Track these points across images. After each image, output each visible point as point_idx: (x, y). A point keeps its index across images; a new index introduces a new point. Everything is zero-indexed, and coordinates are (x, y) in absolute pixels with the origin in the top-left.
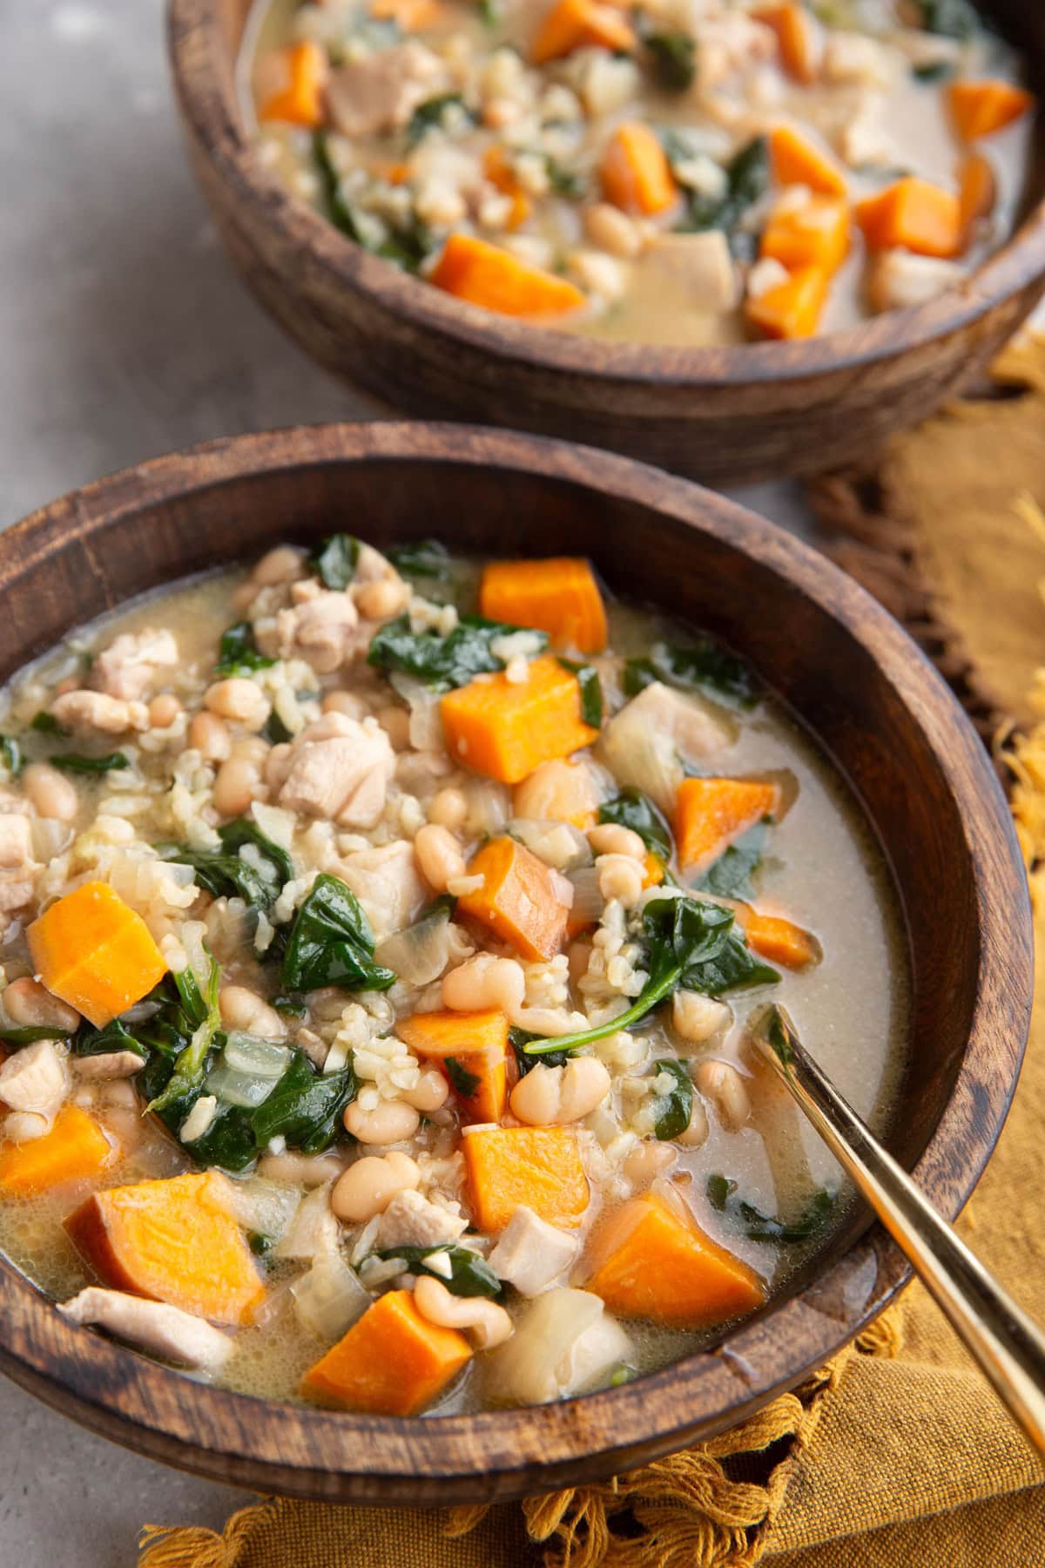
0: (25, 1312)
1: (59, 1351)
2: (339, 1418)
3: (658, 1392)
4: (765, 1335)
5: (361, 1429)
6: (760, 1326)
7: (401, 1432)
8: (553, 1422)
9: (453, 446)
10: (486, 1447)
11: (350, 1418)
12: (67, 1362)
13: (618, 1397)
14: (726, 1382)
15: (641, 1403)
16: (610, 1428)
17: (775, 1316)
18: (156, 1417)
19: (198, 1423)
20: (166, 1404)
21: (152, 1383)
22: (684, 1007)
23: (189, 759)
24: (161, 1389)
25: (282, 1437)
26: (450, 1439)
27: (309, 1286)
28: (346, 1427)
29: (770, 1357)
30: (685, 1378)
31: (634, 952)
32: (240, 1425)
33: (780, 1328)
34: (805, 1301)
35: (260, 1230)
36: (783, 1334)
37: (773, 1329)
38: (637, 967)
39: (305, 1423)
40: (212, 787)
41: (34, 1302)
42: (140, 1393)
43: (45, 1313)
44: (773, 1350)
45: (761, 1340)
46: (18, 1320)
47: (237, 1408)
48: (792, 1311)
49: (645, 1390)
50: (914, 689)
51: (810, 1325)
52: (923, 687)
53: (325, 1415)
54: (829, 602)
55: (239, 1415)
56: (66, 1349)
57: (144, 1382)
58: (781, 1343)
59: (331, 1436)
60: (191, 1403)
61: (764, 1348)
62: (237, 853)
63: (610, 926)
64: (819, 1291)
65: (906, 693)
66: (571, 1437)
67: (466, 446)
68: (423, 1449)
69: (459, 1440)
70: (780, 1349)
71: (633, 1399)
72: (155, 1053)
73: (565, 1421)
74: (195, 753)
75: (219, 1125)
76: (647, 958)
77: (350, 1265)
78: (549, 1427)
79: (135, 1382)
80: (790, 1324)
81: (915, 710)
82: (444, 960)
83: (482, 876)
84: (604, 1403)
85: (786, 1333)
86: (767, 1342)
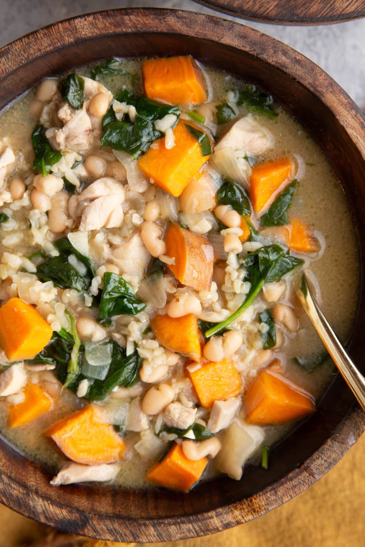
0: (41, 505)
1: (58, 518)
2: (166, 521)
3: (282, 487)
4: (319, 456)
5: (175, 524)
6: (317, 452)
7: (190, 522)
8: (244, 507)
9: (117, 25)
10: (222, 522)
11: (170, 520)
12: (62, 521)
13: (267, 492)
14: (307, 478)
15: (276, 492)
16: (266, 505)
17: (322, 447)
18: (100, 535)
19: (116, 534)
20: (102, 530)
21: (95, 522)
22: (267, 292)
23: (35, 214)
24: (99, 524)
25: (147, 533)
26: (208, 521)
27: (142, 445)
28: (169, 524)
29: (322, 465)
30: (291, 480)
31: (243, 274)
32: (131, 531)
33: (325, 452)
34: (333, 439)
35: (117, 424)
36: (326, 455)
37: (322, 453)
38: (245, 280)
39: (154, 526)
40: (48, 223)
41: (43, 500)
42: (92, 527)
43: (49, 504)
44: (323, 462)
45: (318, 458)
46: (39, 509)
47: (128, 525)
48: (328, 444)
49: (277, 487)
50: (353, 128)
51: (336, 449)
52: (357, 126)
53: (160, 521)
54: (309, 84)
55: (130, 528)
56: (61, 516)
57: (92, 522)
58: (325, 458)
59: (165, 529)
60: (111, 527)
61: (319, 462)
62: (67, 260)
63: (231, 265)
64: (338, 435)
65: (349, 131)
66: (252, 511)
67: (123, 23)
68: (199, 527)
69: (212, 520)
70: (325, 461)
71: (273, 492)
72: (58, 363)
73: (249, 505)
74: (36, 211)
75: (91, 388)
76: (249, 275)
77: (155, 434)
78: (243, 509)
79: (89, 524)
80: (328, 450)
81: (355, 140)
82: (165, 297)
83: (174, 258)
84: (262, 495)
85: (327, 454)
86: (320, 459)
